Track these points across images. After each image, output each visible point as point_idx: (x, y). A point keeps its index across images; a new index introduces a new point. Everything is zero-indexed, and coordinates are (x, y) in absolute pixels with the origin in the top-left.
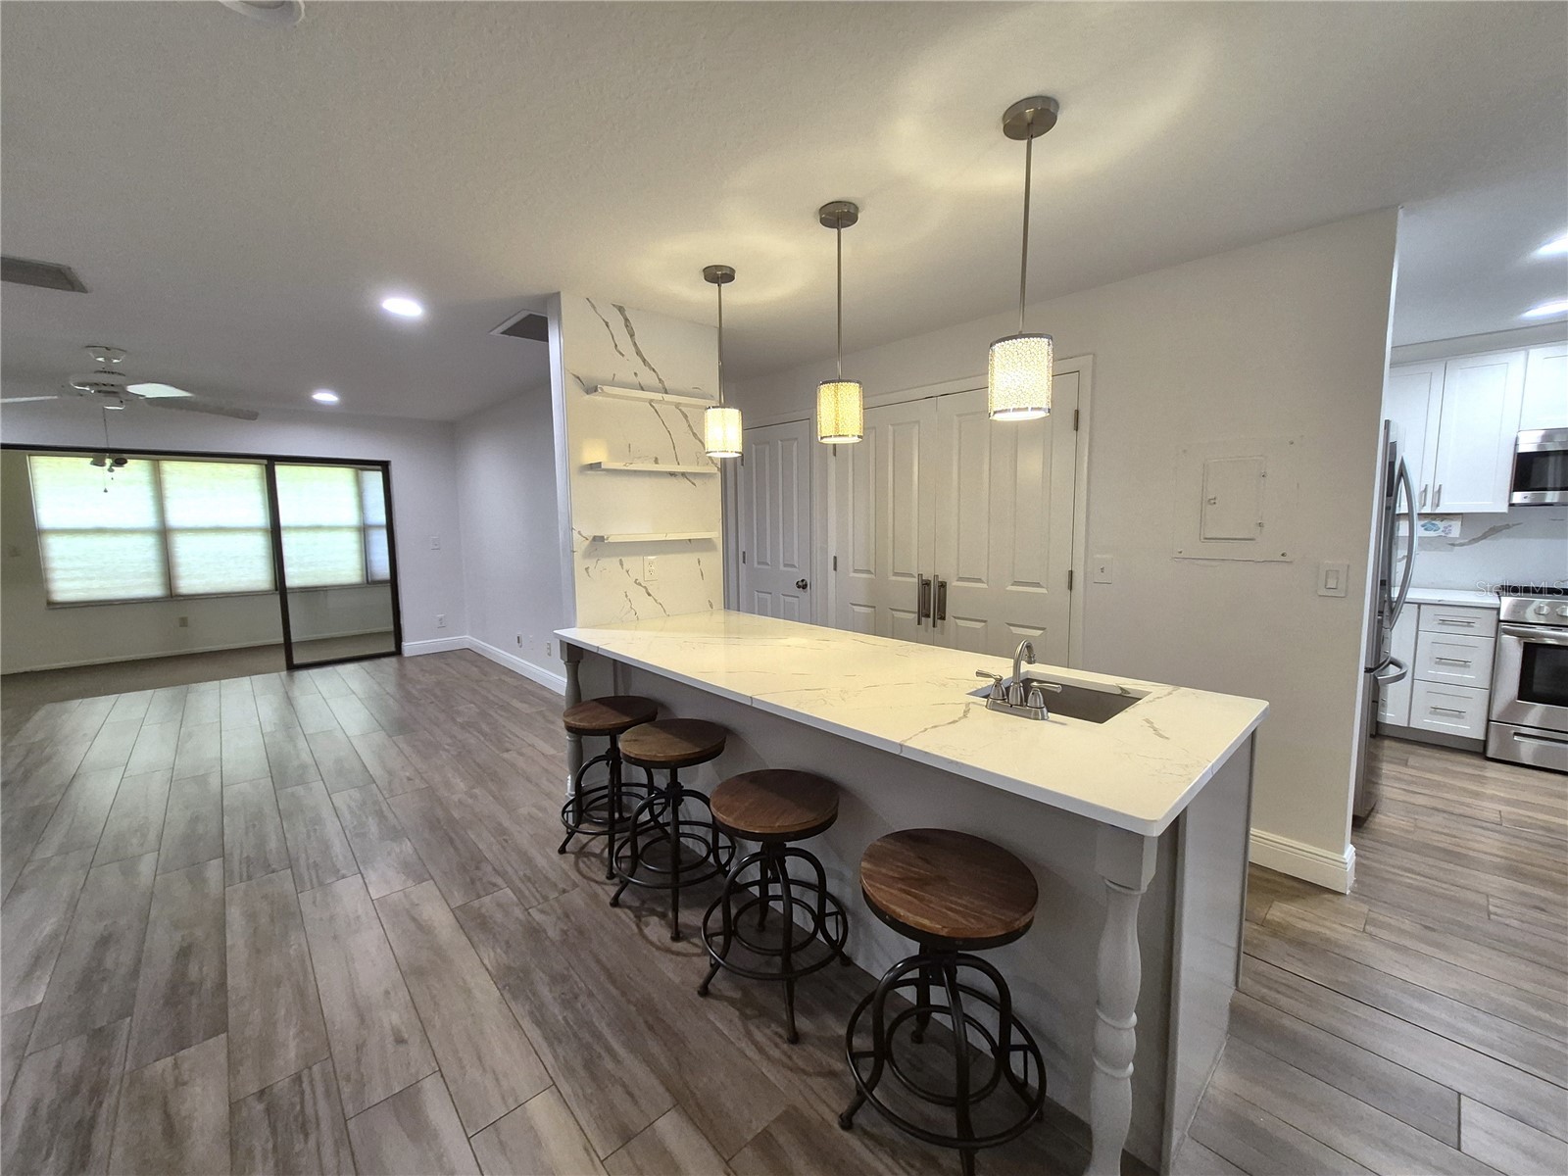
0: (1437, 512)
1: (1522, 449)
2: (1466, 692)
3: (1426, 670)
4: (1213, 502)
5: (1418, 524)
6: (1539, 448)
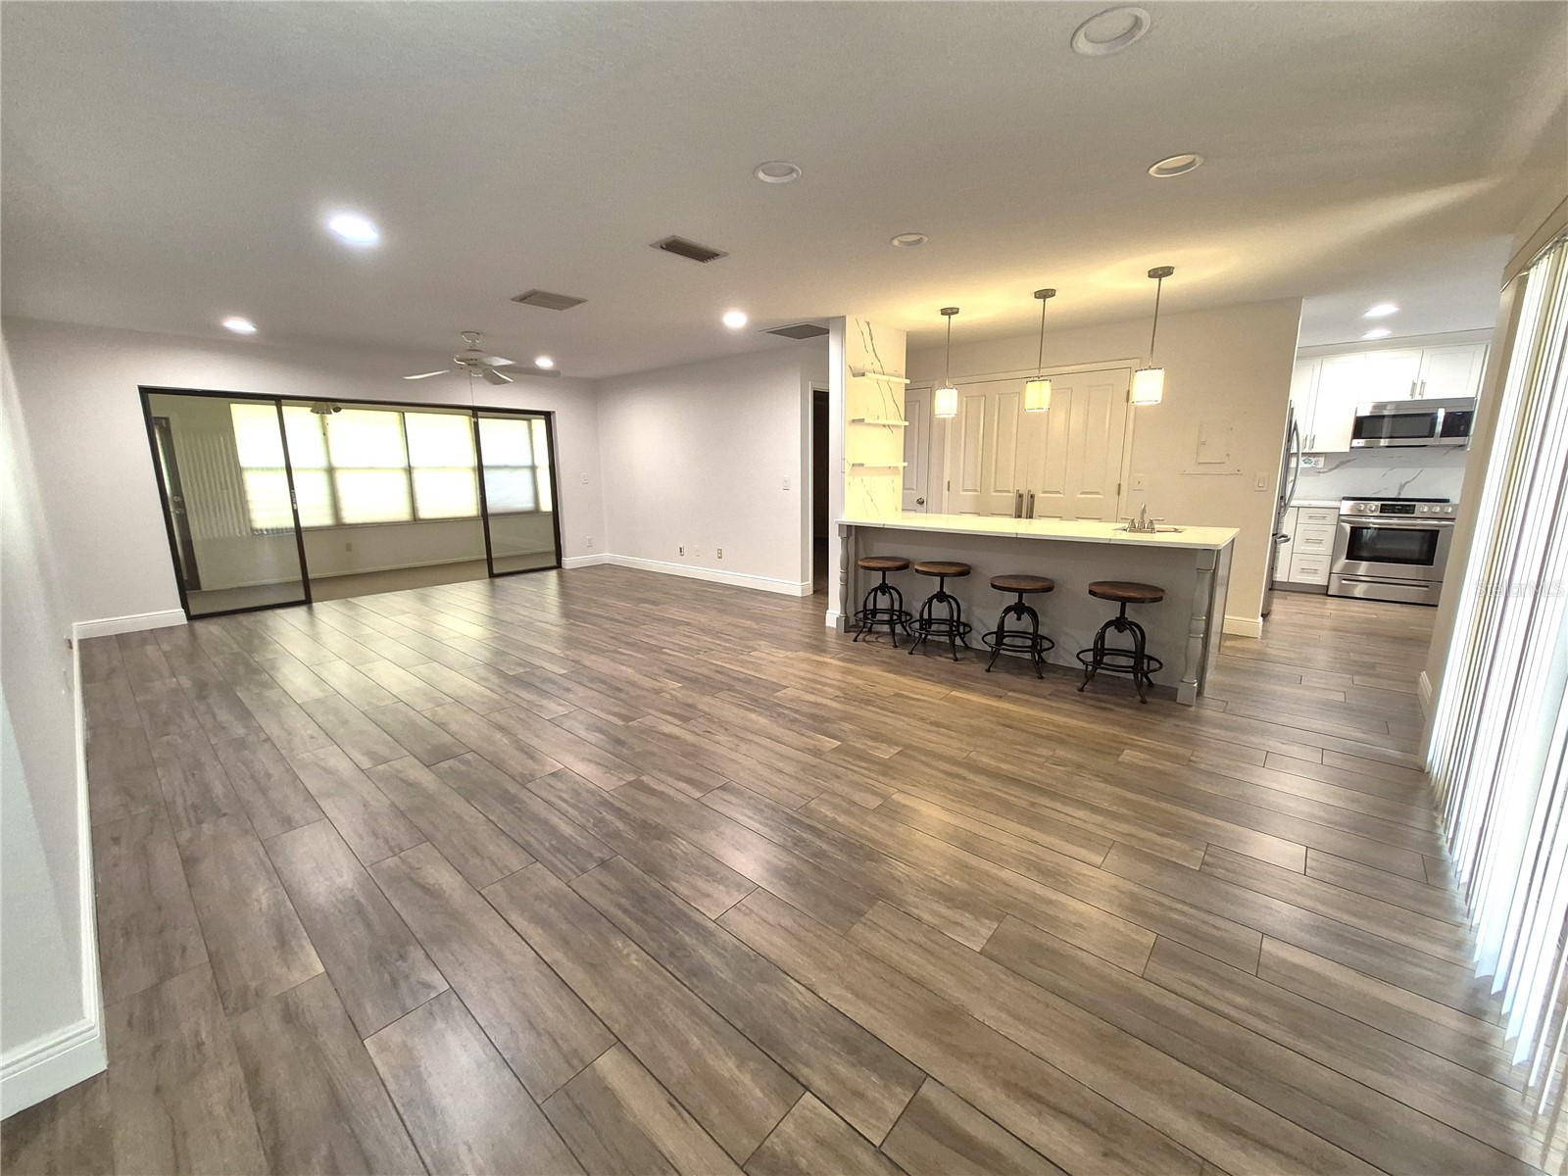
0: (1312, 452)
1: (1359, 415)
2: (1320, 558)
3: (1300, 547)
4: (1204, 443)
5: (1301, 459)
6: (1368, 414)
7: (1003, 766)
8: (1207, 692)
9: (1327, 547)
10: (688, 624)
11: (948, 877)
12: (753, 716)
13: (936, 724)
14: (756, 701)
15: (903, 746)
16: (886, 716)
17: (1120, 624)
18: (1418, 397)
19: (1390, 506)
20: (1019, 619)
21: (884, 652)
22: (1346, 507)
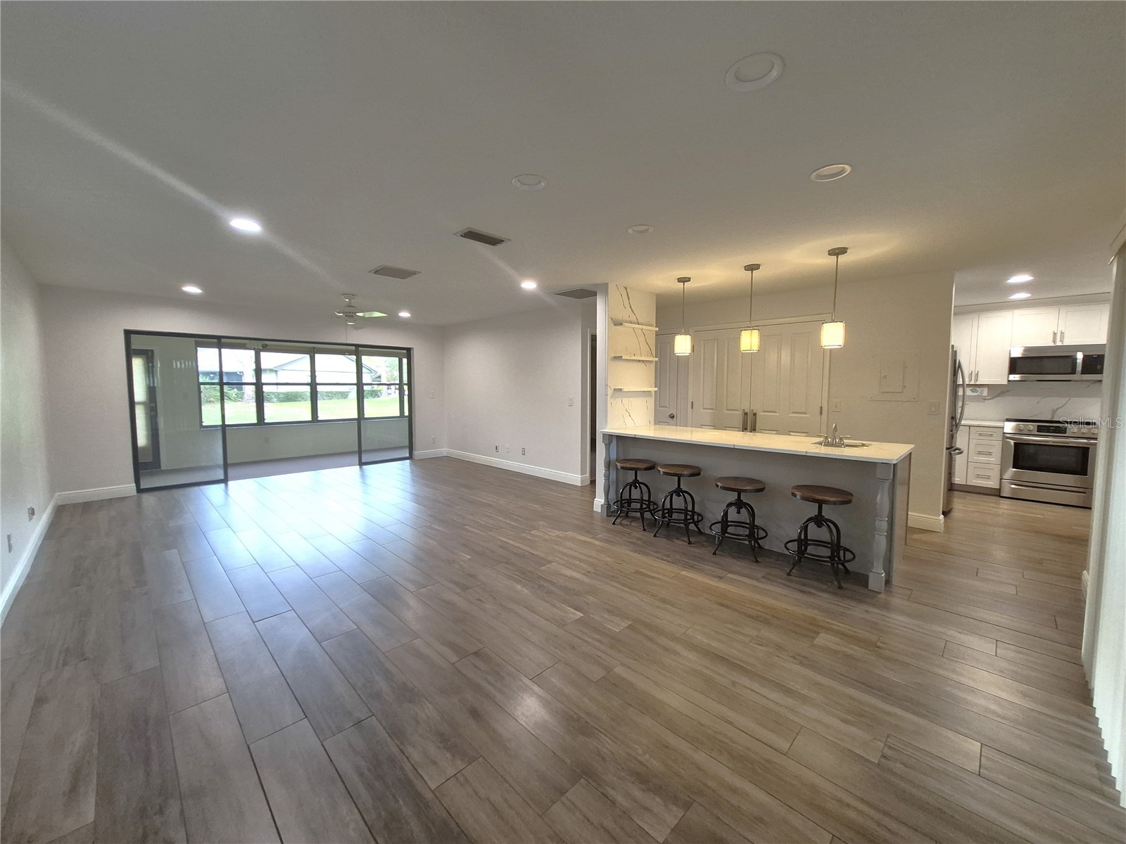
0: (977, 383)
1: (1012, 356)
2: (991, 466)
3: (974, 458)
4: (885, 377)
5: (967, 389)
6: (1020, 356)
7: (714, 644)
8: (896, 580)
9: (995, 459)
10: (490, 506)
11: (647, 756)
12: (519, 587)
13: (664, 601)
14: (524, 573)
15: (633, 620)
16: (625, 591)
17: (819, 520)
18: (1059, 343)
19: (1046, 427)
20: (739, 512)
21: (634, 534)
22: (1009, 427)
